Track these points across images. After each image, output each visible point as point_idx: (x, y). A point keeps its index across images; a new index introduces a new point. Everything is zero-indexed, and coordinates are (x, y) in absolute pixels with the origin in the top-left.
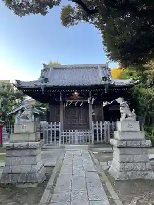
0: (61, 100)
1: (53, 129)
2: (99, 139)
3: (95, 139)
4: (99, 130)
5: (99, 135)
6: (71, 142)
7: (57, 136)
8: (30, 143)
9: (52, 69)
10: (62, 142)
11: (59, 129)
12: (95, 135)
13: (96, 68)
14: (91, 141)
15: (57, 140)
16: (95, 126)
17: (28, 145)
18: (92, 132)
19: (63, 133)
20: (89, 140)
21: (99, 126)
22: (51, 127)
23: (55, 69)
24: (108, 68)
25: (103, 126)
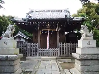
0: (39, 29)
1: (34, 47)
2: (63, 54)
3: (61, 54)
4: (63, 48)
5: (63, 51)
6: (45, 56)
7: (36, 51)
8: (9, 56)
9: (34, 12)
10: (39, 55)
11: (37, 47)
12: (61, 51)
13: (61, 11)
14: (58, 55)
15: (36, 54)
16: (60, 46)
17: (7, 57)
18: (59, 49)
19: (40, 49)
20: (57, 55)
21: (63, 46)
22: (33, 46)
23: (36, 11)
24: (68, 11)
25: (66, 46)
